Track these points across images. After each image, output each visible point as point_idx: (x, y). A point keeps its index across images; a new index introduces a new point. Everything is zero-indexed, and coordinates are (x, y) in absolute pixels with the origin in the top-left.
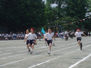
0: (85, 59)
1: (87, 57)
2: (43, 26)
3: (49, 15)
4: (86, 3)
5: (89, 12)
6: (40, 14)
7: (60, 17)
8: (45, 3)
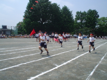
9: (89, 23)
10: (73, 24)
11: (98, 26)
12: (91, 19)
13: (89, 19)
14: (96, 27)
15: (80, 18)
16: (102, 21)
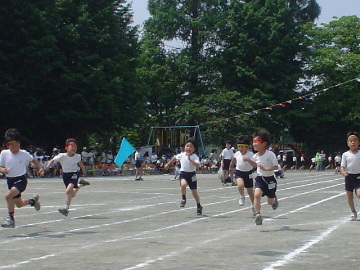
0: (289, 257)
1: (298, 251)
2: (129, 124)
3: (151, 82)
4: (301, 38)
5: (310, 73)
6: (118, 79)
7: (198, 90)
8: (140, 36)
9: (248, 61)
10: (134, 65)
11: (316, 80)
12: (266, 27)
13: (251, 26)
14: (302, 86)
15: (183, 22)
16: (343, 43)
